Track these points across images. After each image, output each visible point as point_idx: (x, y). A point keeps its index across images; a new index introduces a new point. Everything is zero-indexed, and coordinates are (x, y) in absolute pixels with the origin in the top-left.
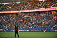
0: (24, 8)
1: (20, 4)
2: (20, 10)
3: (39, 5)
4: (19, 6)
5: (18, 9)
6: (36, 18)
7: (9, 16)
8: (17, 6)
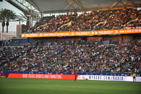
0: (101, 25)
1: (91, 15)
2: (92, 29)
3: (137, 19)
4: (89, 19)
5: (86, 28)
6: (129, 48)
7: (65, 44)
8: (85, 20)
